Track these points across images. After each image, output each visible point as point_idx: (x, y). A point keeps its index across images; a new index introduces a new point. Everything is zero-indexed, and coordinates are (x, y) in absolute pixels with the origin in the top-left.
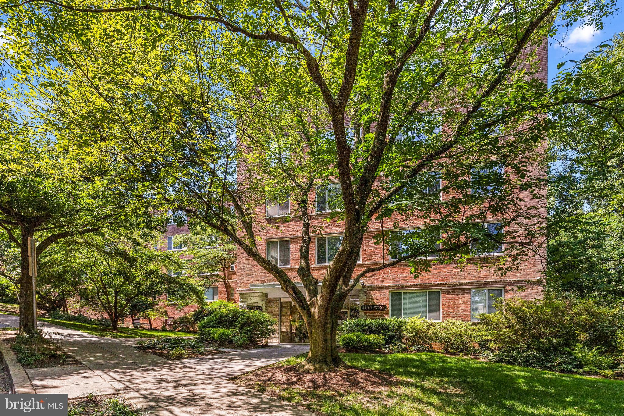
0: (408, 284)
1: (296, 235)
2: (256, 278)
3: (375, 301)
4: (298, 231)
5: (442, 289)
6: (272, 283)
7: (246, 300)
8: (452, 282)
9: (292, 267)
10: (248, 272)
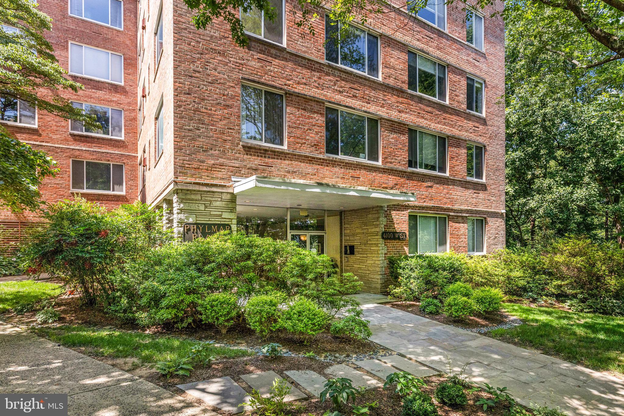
0: (425, 204)
1: (296, 91)
2: (221, 160)
3: (396, 226)
4: (299, 83)
5: (449, 216)
6: (302, 181)
7: (194, 207)
8: (456, 207)
9: (291, 151)
10: (201, 142)
